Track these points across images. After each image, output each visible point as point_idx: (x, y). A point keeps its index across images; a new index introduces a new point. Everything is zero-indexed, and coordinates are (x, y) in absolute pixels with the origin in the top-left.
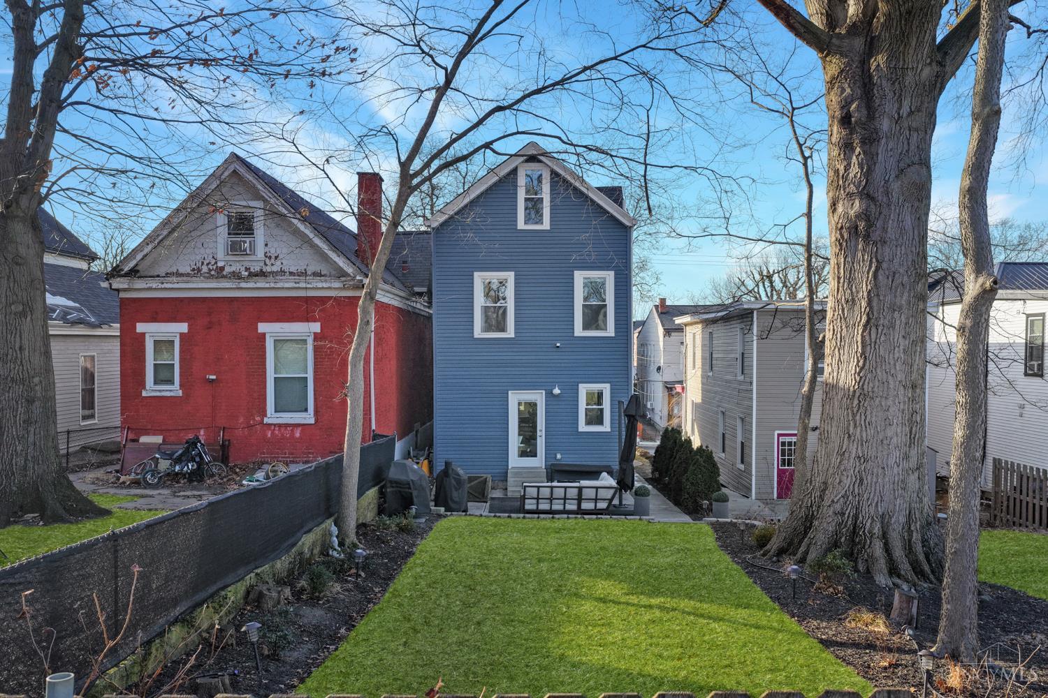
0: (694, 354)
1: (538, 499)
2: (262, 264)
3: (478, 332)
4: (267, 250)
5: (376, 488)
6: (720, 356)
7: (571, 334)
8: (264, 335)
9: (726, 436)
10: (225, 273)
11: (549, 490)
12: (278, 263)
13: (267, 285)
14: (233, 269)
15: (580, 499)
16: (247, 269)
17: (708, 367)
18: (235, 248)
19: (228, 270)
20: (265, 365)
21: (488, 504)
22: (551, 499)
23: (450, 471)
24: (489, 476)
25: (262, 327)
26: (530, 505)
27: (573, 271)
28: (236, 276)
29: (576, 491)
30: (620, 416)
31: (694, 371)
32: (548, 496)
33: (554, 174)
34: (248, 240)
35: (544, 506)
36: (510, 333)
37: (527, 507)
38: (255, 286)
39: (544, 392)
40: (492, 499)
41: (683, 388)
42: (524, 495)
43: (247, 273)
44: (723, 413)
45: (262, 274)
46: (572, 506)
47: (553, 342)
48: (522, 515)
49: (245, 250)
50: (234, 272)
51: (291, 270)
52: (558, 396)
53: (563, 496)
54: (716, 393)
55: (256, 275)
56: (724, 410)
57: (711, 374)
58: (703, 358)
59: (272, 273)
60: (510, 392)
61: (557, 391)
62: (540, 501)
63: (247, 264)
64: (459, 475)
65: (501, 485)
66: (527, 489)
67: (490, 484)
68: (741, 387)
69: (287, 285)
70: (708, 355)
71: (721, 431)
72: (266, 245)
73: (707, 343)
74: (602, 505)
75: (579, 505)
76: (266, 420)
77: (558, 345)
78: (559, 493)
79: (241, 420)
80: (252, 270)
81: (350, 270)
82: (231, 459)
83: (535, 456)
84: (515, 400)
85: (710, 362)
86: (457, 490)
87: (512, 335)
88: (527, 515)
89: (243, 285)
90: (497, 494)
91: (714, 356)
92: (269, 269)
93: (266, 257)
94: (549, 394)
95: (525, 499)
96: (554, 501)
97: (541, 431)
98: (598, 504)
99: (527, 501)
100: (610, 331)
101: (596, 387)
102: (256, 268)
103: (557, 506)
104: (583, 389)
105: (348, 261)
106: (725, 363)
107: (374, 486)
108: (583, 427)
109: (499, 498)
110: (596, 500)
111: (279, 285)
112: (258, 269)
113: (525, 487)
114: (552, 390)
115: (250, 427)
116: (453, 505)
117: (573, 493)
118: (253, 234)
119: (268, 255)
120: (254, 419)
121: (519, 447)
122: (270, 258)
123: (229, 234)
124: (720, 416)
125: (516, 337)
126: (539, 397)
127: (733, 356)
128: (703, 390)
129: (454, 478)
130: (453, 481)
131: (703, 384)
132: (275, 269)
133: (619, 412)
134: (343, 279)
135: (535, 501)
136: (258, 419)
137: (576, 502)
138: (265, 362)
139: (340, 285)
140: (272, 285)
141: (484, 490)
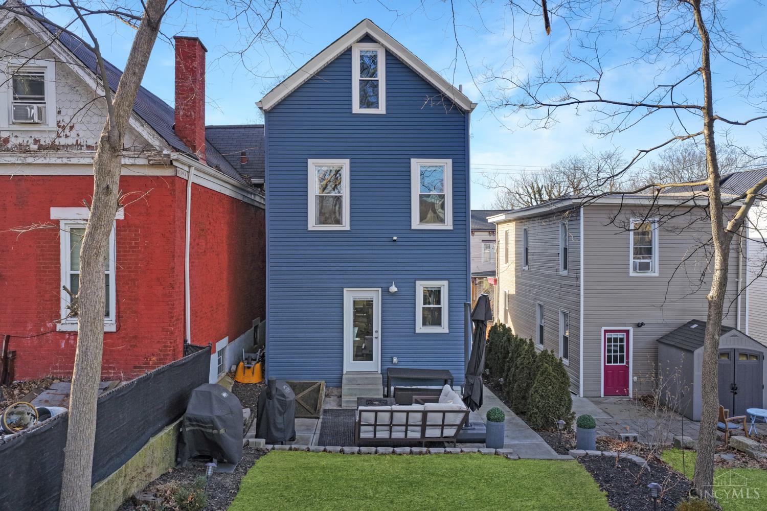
0: (507, 250)
1: (375, 425)
2: (54, 136)
3: (312, 224)
4: (60, 118)
5: (171, 427)
6: (537, 251)
7: (408, 227)
8: (57, 222)
9: (545, 328)
10: (9, 146)
11: (388, 415)
12: (73, 134)
13: (59, 161)
14: (20, 140)
15: (424, 426)
16: (36, 141)
17: (523, 261)
18: (20, 116)
19: (13, 141)
20: (59, 259)
21: (320, 420)
22: (391, 426)
23: (274, 392)
24: (323, 382)
25: (56, 213)
26: (366, 433)
27: (410, 159)
28: (23, 149)
29: (419, 415)
30: (466, 320)
31: (507, 265)
32: (387, 422)
33: (389, 54)
34: (35, 106)
35: (382, 434)
36: (346, 225)
37: (363, 435)
38: (45, 162)
39: (380, 289)
40: (326, 411)
41: (495, 281)
42: (360, 421)
43: (36, 147)
44: (541, 306)
45: (54, 147)
46: (414, 434)
47: (390, 235)
48: (356, 449)
49: (32, 118)
50: (20, 145)
51: (88, 144)
52: (394, 294)
53: (404, 422)
54: (533, 286)
55: (46, 148)
56: (542, 303)
57: (526, 268)
58: (517, 253)
59: (66, 146)
60: (345, 290)
61: (393, 289)
62: (378, 427)
63: (37, 136)
64: (283, 396)
65: (335, 391)
66: (363, 413)
67: (323, 392)
68: (564, 282)
69: (83, 161)
70: (522, 250)
71: (538, 323)
72: (59, 112)
73: (522, 239)
74: (450, 432)
75: (423, 432)
76: (59, 327)
77: (395, 238)
78: (400, 418)
79: (30, 326)
80: (42, 143)
81: (156, 142)
82: (17, 375)
83: (371, 359)
84: (350, 296)
85: (525, 256)
86: (281, 414)
87: (348, 228)
88: (364, 449)
89: (30, 160)
90: (330, 404)
91: (529, 251)
92: (62, 141)
93: (59, 127)
94: (386, 291)
95: (360, 425)
96: (394, 428)
97: (377, 332)
98: (445, 431)
99: (363, 428)
100: (448, 225)
101: (433, 284)
102: (46, 140)
103: (398, 434)
104: (421, 287)
105: (154, 132)
106: (544, 258)
107: (168, 424)
108: (420, 328)
109: (332, 410)
110: (443, 426)
111: (74, 161)
112: (49, 142)
113: (361, 411)
114: (388, 288)
115: (40, 335)
116: (276, 434)
117: (416, 418)
118: (43, 99)
119: (62, 124)
120: (45, 326)
121: (355, 342)
122: (64, 128)
123: (15, 99)
124: (538, 309)
125: (351, 229)
126: (374, 295)
127: (553, 251)
128: (517, 283)
129: (279, 400)
130: (277, 404)
131: (517, 277)
132: (70, 141)
133: (466, 316)
134: (147, 154)
135: (371, 428)
136: (50, 325)
137: (419, 428)
138: (59, 255)
139: (145, 162)
140: (65, 161)
141: (316, 400)
